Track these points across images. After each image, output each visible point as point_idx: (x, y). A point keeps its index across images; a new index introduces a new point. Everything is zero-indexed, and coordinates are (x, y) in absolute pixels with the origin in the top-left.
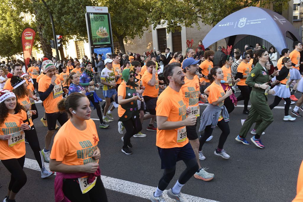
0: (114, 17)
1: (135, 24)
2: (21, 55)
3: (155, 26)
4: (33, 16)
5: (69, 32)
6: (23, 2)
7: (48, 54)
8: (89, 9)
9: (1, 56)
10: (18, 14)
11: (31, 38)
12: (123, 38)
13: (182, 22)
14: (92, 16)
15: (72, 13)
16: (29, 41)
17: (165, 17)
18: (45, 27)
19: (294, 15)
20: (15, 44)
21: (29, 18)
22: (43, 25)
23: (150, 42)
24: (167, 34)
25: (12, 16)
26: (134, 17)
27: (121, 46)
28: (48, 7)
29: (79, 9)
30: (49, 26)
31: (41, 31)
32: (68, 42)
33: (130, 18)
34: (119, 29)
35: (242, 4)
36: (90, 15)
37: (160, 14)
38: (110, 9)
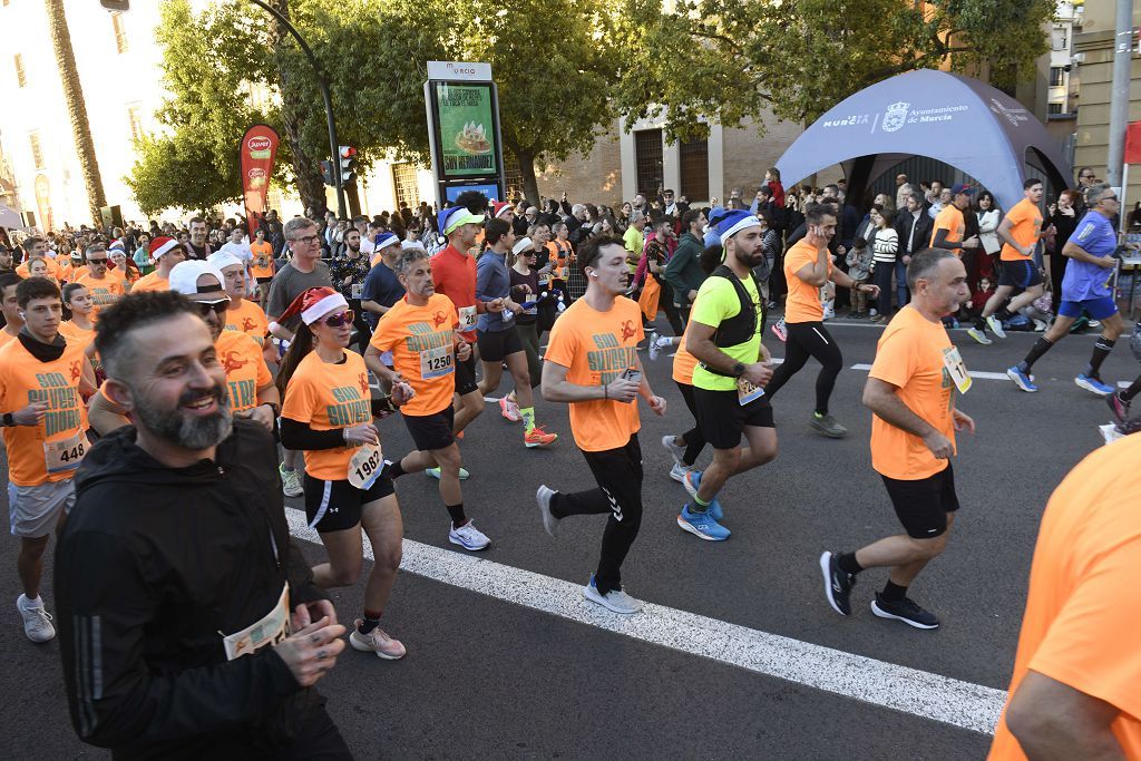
0: (508, 93)
1: (570, 116)
2: (239, 204)
3: (631, 122)
4: (274, 91)
5: (376, 138)
6: (247, 50)
7: (314, 203)
8: (436, 70)
9: (184, 207)
10: (233, 84)
11: (267, 154)
12: (534, 157)
13: (711, 110)
14: (442, 91)
15: (388, 81)
16: (261, 163)
17: (662, 95)
18: (308, 123)
19: (1050, 101)
20: (224, 172)
21: (263, 97)
22: (302, 115)
23: (612, 170)
24: (665, 147)
25: (216, 90)
26: (566, 95)
27: (526, 180)
28: (317, 64)
29: (406, 70)
30: (319, 119)
31: (296, 135)
32: (371, 167)
33: (556, 97)
34: (522, 130)
35: (897, 60)
36: (439, 87)
37: (646, 86)
38: (496, 70)
